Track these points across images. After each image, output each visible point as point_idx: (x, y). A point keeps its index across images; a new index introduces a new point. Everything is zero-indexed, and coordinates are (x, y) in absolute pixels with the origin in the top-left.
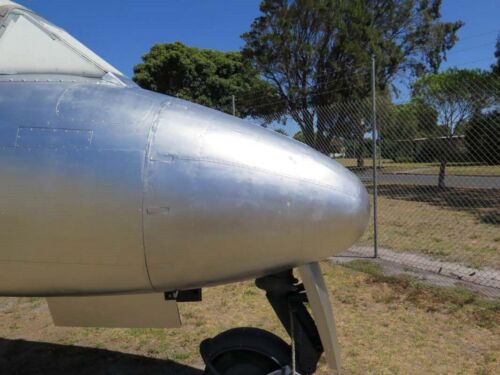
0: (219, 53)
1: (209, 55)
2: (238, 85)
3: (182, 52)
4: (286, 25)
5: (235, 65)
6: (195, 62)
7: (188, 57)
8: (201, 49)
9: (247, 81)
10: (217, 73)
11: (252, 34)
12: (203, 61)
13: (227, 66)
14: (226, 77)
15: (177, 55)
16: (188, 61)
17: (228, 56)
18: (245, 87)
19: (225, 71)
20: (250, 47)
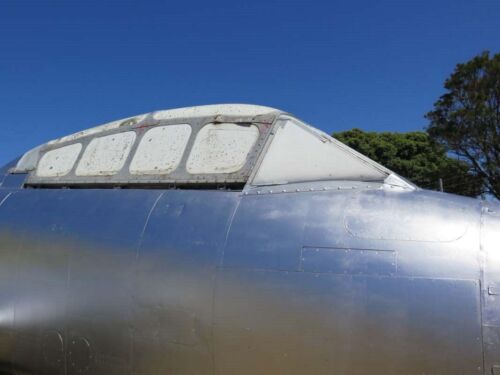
0: (399, 136)
1: (388, 138)
2: (423, 165)
3: (361, 138)
4: (479, 97)
5: (417, 146)
6: (375, 146)
7: (367, 142)
8: (378, 133)
9: (433, 160)
10: (398, 155)
11: (438, 113)
12: (382, 144)
13: (409, 148)
14: (408, 158)
15: (355, 141)
16: (367, 146)
17: (408, 137)
18: (430, 167)
19: (406, 152)
20: (435, 125)
